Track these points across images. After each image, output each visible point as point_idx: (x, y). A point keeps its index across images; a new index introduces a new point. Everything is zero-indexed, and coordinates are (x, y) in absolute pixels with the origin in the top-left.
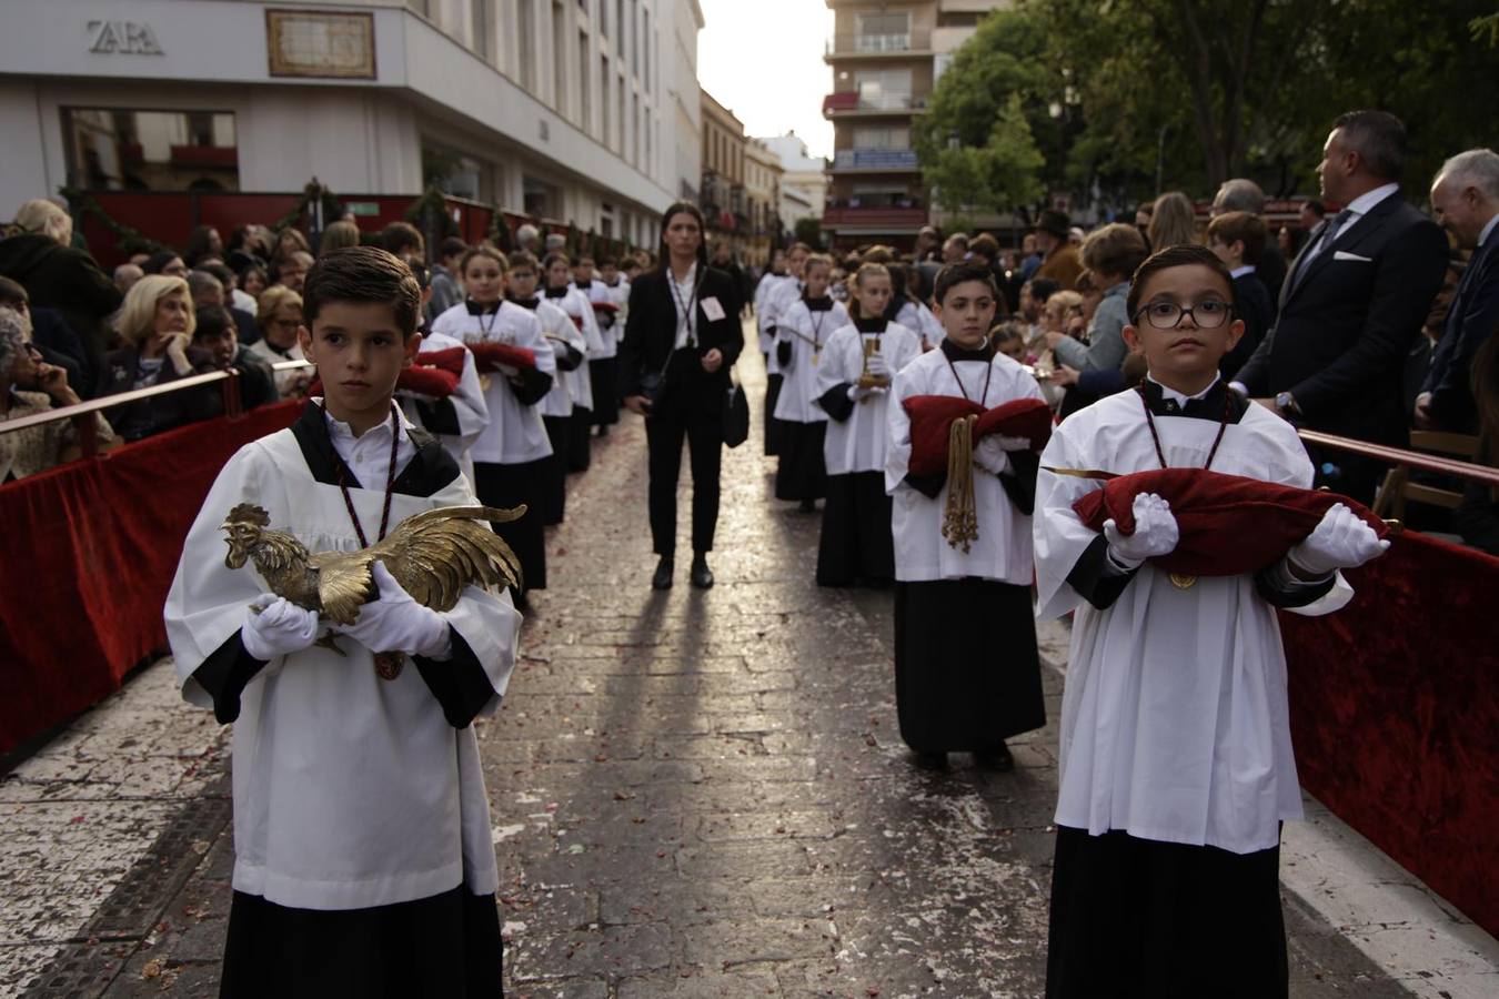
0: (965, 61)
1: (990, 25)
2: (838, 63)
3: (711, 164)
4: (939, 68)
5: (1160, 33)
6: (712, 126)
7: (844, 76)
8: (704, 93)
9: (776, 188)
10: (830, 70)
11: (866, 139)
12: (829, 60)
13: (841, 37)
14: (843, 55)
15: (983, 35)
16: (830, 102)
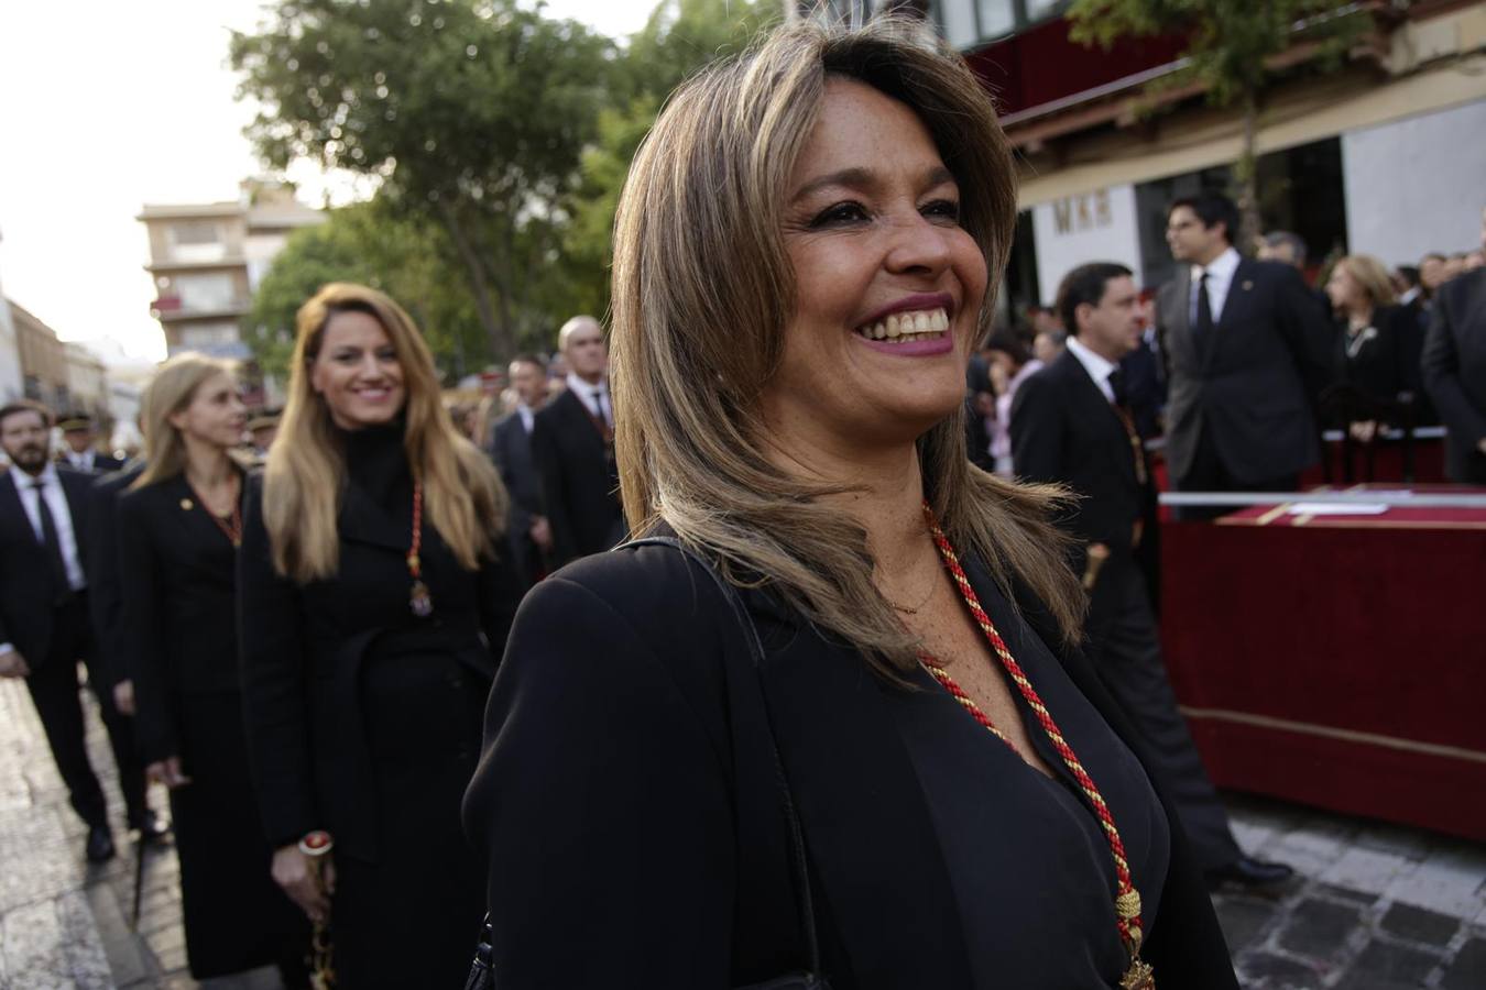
0: (279, 267)
1: (298, 238)
2: (158, 272)
3: (31, 368)
4: (257, 274)
5: (443, 255)
6: (27, 335)
7: (164, 282)
8: (12, 305)
9: (102, 386)
10: (149, 277)
11: (194, 335)
12: (147, 269)
13: (157, 249)
14: (163, 263)
15: (293, 247)
16: (154, 306)
